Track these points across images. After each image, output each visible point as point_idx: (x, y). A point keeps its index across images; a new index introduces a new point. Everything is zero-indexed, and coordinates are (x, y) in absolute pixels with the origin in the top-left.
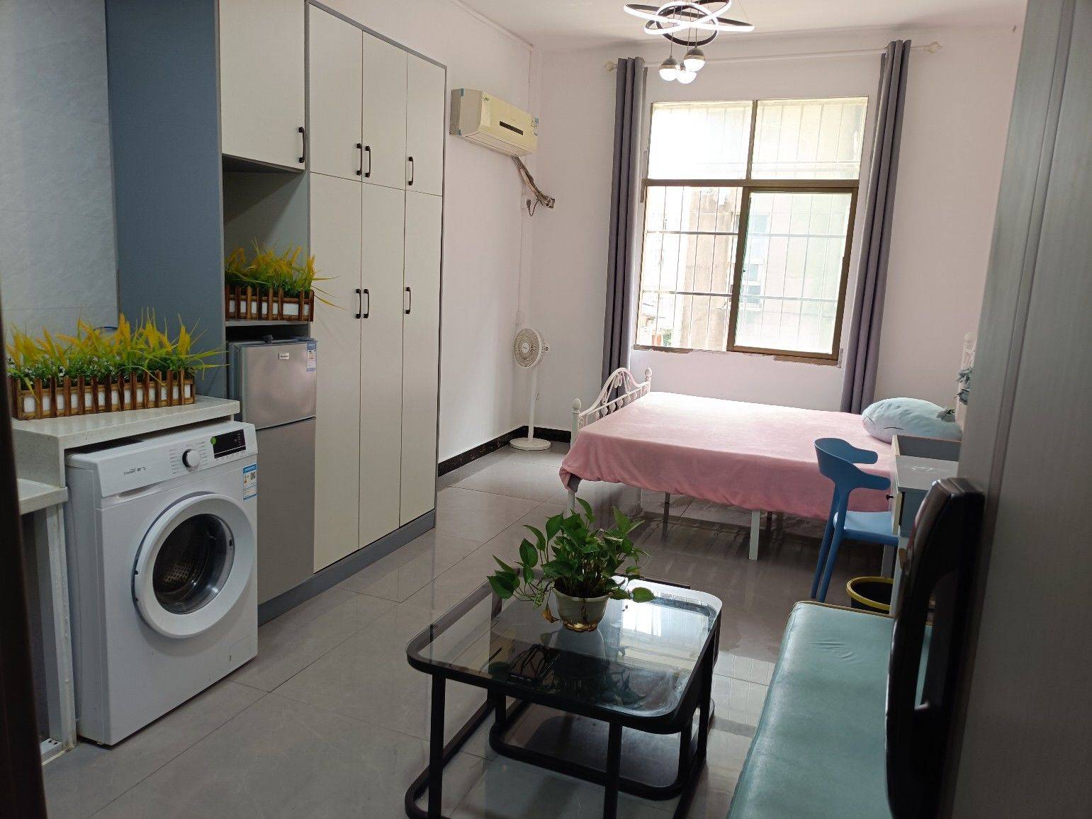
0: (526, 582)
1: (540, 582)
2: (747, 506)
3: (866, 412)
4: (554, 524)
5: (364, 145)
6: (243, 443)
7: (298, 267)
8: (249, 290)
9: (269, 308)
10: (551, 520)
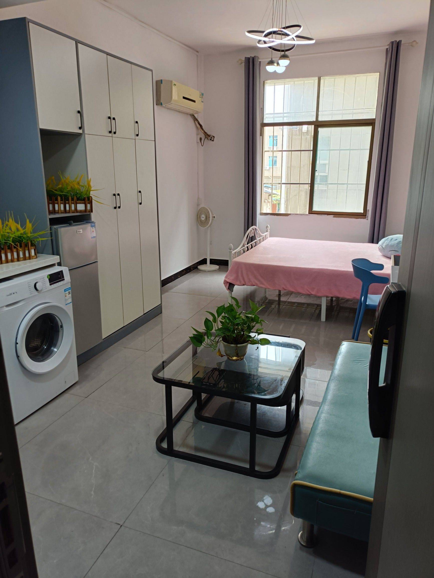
0: (208, 338)
1: (215, 338)
2: (319, 295)
3: (380, 243)
4: (220, 310)
5: (112, 117)
6: (63, 277)
7: (83, 185)
8: (59, 198)
9: (70, 207)
10: (219, 308)
